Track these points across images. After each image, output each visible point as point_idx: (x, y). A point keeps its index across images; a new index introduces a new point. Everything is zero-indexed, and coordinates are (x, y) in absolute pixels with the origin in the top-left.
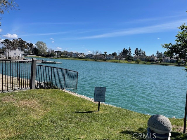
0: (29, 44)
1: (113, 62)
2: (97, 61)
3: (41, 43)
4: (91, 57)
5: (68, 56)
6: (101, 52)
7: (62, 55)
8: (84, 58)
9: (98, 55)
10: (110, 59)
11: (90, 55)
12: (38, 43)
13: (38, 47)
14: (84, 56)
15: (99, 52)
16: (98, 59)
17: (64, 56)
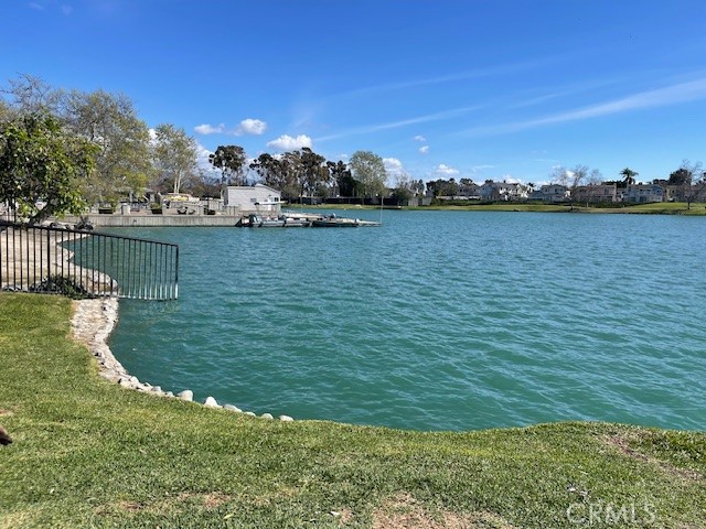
0: (333, 164)
1: (653, 213)
2: (577, 211)
3: (365, 156)
4: (554, 198)
5: (462, 198)
6: (595, 172)
7: (442, 194)
8: (525, 202)
9: (582, 189)
10: (643, 201)
11: (551, 186)
12: (355, 157)
13: (359, 171)
14: (525, 195)
15: (589, 175)
16: (583, 203)
17: (448, 198)
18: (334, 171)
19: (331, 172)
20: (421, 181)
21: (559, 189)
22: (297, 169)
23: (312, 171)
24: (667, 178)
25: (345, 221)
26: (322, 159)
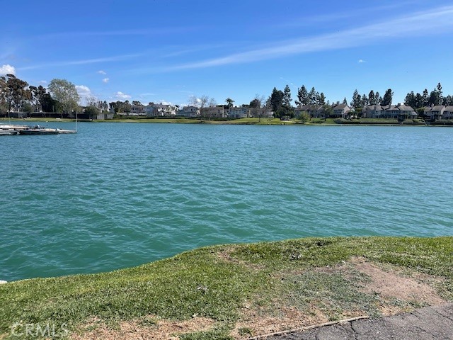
0: (35, 88)
1: (243, 124)
2: (204, 123)
3: (60, 83)
4: (191, 115)
5: (134, 114)
6: (213, 100)
7: (120, 111)
8: (174, 117)
9: (206, 110)
10: (238, 117)
11: (189, 107)
12: (53, 83)
13: (57, 94)
14: (174, 113)
15: (209, 100)
16: (207, 118)
17: (125, 114)
18: (36, 94)
19: (33, 94)
20: (105, 102)
21: (193, 109)
22: (5, 91)
23: (18, 93)
24: (249, 104)
25: (47, 130)
26: (25, 84)
